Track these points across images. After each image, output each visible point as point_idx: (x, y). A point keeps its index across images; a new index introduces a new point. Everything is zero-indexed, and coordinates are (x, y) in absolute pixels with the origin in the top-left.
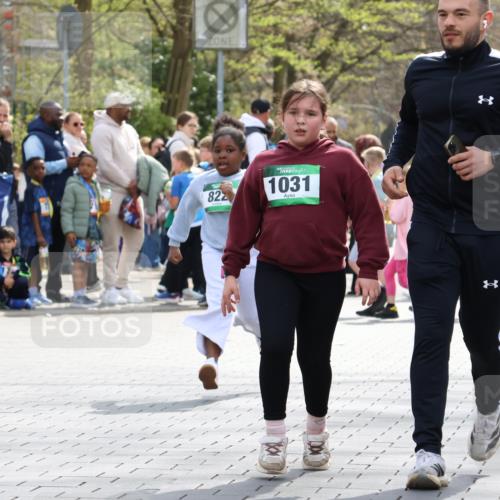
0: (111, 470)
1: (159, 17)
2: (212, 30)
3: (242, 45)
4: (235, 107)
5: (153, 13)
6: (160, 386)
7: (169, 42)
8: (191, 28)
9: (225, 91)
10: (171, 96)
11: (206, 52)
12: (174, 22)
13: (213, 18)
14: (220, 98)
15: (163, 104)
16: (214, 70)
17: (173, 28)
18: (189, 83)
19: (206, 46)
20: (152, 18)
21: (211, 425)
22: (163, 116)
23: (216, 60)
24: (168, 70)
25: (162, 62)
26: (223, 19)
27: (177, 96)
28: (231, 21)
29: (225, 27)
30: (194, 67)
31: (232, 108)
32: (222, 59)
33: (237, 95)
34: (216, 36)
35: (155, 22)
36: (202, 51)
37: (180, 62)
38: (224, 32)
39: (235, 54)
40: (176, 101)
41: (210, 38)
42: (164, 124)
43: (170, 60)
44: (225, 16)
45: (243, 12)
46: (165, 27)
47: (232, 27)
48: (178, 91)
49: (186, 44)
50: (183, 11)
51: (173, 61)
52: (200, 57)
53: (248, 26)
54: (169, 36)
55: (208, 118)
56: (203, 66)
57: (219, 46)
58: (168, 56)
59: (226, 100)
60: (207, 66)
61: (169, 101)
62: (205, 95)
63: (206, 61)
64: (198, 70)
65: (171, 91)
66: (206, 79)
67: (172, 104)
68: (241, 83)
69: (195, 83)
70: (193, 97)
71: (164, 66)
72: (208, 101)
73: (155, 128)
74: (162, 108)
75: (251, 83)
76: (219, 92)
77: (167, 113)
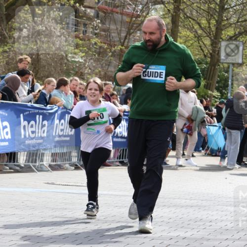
0: (182, 234)
1: (204, 49)
2: (228, 55)
3: (240, 61)
4: (235, 87)
5: (202, 48)
6: (202, 200)
7: (209, 60)
8: (219, 54)
9: (232, 80)
10: (208, 82)
11: (224, 64)
12: (211, 51)
13: (228, 50)
14: (230, 83)
15: (205, 85)
16: (227, 72)
17: (211, 54)
18: (216, 77)
19: (225, 62)
20: (202, 49)
21: (224, 218)
22: (205, 90)
23: (229, 67)
24: (207, 71)
25: (205, 68)
26: (233, 51)
27: (211, 82)
28: (236, 52)
29: (233, 54)
30: (219, 70)
31: (234, 88)
32: (231, 67)
33: (237, 82)
34: (230, 57)
35: (203, 51)
36: (222, 63)
37: (213, 67)
38: (233, 56)
39: (236, 65)
40: (211, 84)
41: (227, 58)
42: (205, 93)
43: (208, 67)
44: (234, 50)
45: (241, 48)
46: (207, 53)
47: (236, 54)
48: (212, 80)
49: (216, 61)
50: (215, 47)
51: (210, 67)
52: (222, 66)
53: (243, 54)
54: (209, 57)
55: (224, 91)
56: (223, 70)
57: (230, 62)
58: (208, 65)
59: (232, 84)
60: (224, 70)
61: (208, 83)
62: (223, 82)
63: (224, 68)
64: (220, 72)
65: (209, 80)
66: (224, 75)
67: (209, 85)
68: (238, 77)
69: (219, 76)
70: (218, 82)
71: (206, 69)
72: (224, 84)
73: (201, 94)
74: (204, 87)
75: (242, 77)
76: (230, 80)
77: (207, 88)
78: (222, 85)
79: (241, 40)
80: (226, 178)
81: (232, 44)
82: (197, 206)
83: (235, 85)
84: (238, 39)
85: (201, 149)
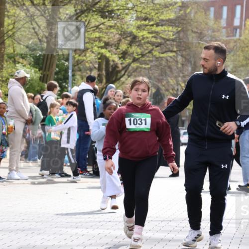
2: (67, 39)
3: (82, 47)
4: (78, 80)
6: (37, 222)
9: (73, 71)
10: (45, 73)
11: (64, 50)
14: (70, 74)
15: (41, 77)
16: (67, 60)
18: (54, 66)
19: (64, 47)
22: (41, 83)
23: (68, 55)
24: (43, 59)
25: (40, 55)
27: (48, 73)
28: (76, 35)
29: (73, 38)
30: (57, 58)
32: (72, 54)
33: (79, 73)
34: (69, 42)
36: (62, 50)
37: (50, 55)
38: (73, 40)
39: (78, 52)
40: (48, 75)
41: (65, 43)
42: (41, 87)
43: (45, 54)
44: (74, 33)
45: (82, 30)
47: (76, 38)
48: (49, 71)
52: (60, 53)
53: (85, 37)
55: (64, 84)
56: (62, 57)
57: (71, 48)
59: (73, 75)
60: (64, 58)
61: (44, 75)
62: (63, 73)
63: (63, 55)
64: (59, 60)
65: (45, 71)
66: (63, 64)
67: (46, 76)
68: (81, 67)
69: (57, 66)
70: (56, 73)
71: (42, 57)
72: (64, 76)
73: (36, 89)
74: (40, 79)
75: (86, 67)
76: (70, 71)
77: (43, 81)
78: (62, 77)
79: (83, 20)
80: (67, 193)
81: (72, 25)
82: (30, 229)
83: (78, 77)
84: (80, 19)
85: (37, 157)
